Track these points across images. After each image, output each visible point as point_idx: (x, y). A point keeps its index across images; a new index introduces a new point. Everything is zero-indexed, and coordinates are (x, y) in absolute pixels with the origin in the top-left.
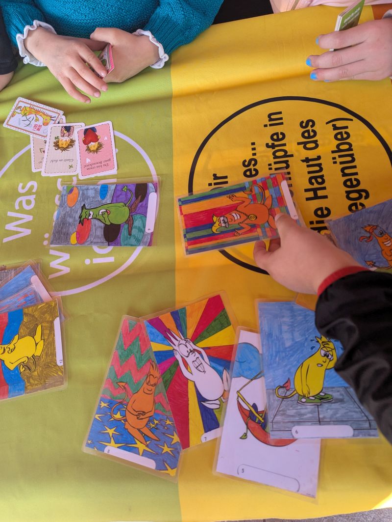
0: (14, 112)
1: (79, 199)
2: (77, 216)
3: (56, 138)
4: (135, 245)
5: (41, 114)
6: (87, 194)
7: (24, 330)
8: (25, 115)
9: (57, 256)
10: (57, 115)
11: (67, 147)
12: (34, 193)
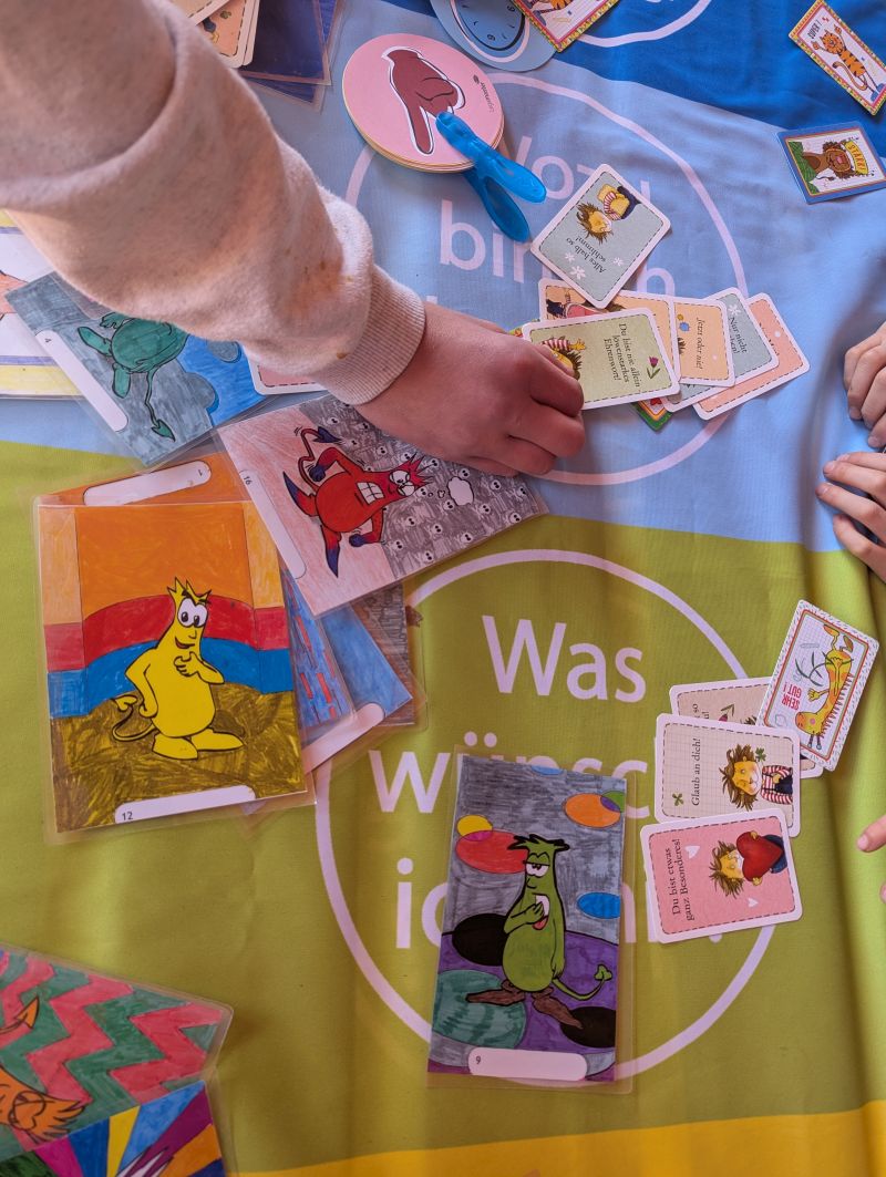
0: (839, 630)
1: (586, 830)
2: (538, 829)
3: (760, 751)
4: (435, 1018)
5: (830, 707)
6: (598, 854)
7: (233, 698)
8: (829, 661)
9: (430, 776)
10: (824, 752)
11: (732, 787)
12: (611, 692)
